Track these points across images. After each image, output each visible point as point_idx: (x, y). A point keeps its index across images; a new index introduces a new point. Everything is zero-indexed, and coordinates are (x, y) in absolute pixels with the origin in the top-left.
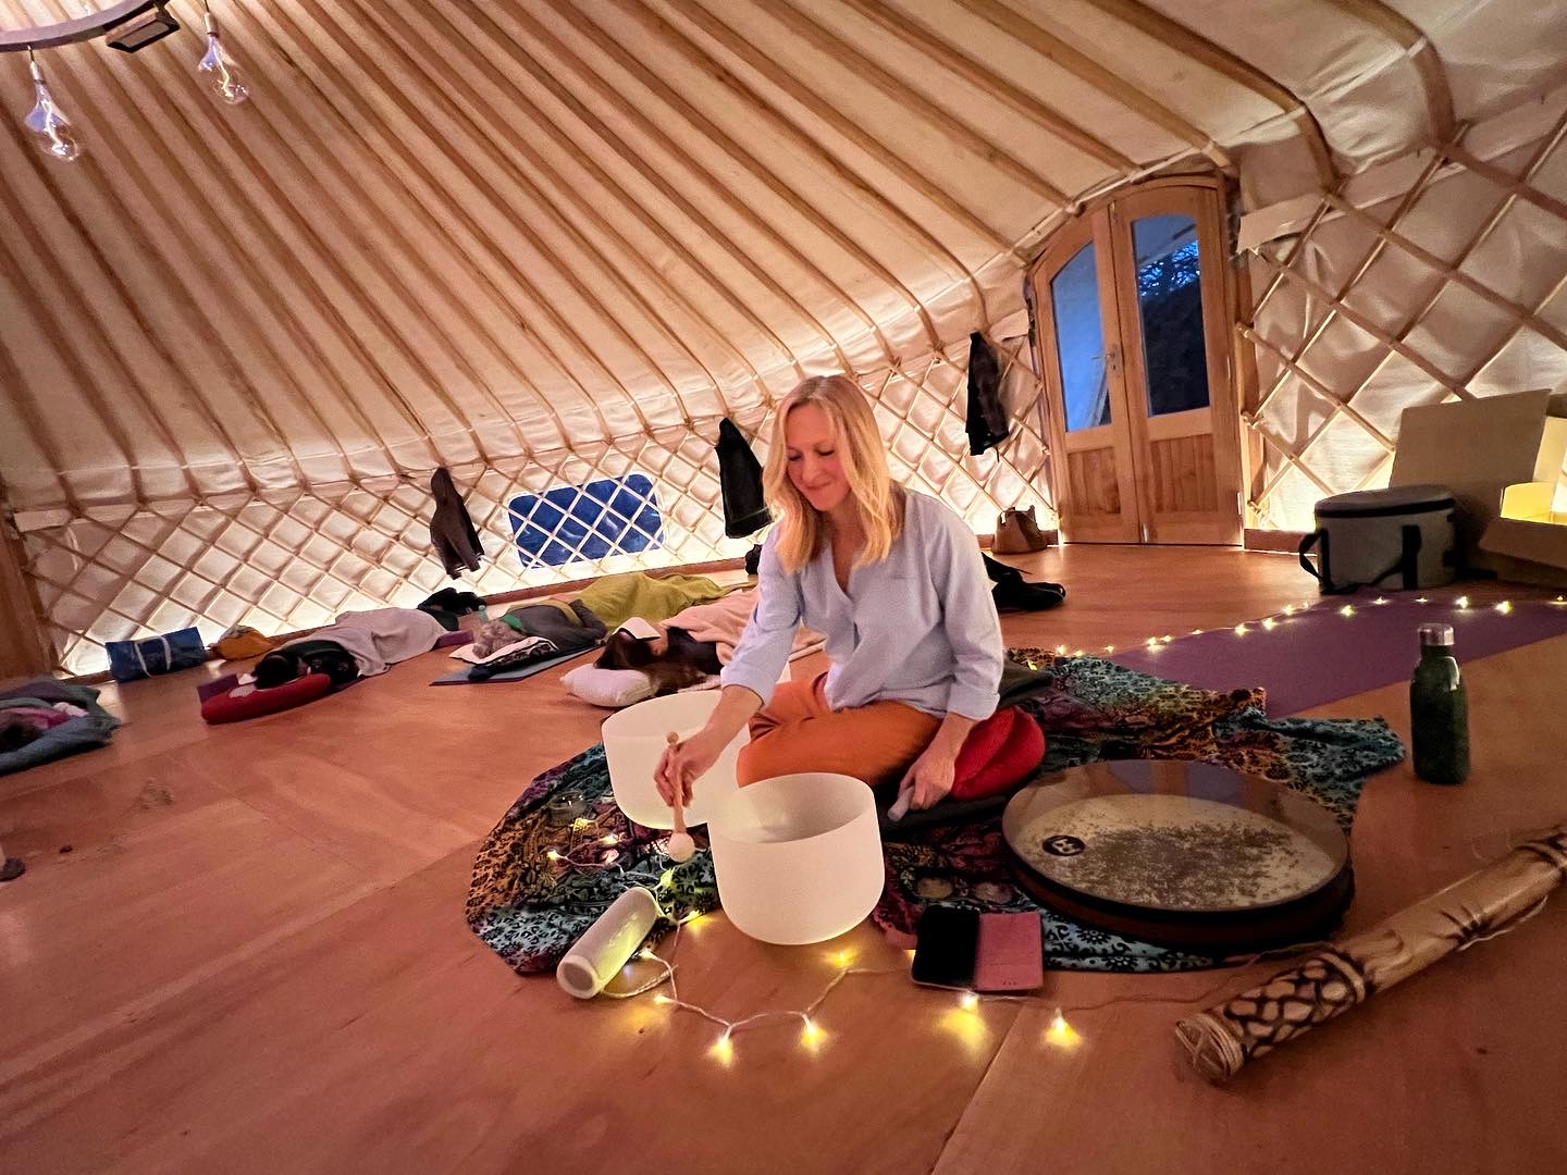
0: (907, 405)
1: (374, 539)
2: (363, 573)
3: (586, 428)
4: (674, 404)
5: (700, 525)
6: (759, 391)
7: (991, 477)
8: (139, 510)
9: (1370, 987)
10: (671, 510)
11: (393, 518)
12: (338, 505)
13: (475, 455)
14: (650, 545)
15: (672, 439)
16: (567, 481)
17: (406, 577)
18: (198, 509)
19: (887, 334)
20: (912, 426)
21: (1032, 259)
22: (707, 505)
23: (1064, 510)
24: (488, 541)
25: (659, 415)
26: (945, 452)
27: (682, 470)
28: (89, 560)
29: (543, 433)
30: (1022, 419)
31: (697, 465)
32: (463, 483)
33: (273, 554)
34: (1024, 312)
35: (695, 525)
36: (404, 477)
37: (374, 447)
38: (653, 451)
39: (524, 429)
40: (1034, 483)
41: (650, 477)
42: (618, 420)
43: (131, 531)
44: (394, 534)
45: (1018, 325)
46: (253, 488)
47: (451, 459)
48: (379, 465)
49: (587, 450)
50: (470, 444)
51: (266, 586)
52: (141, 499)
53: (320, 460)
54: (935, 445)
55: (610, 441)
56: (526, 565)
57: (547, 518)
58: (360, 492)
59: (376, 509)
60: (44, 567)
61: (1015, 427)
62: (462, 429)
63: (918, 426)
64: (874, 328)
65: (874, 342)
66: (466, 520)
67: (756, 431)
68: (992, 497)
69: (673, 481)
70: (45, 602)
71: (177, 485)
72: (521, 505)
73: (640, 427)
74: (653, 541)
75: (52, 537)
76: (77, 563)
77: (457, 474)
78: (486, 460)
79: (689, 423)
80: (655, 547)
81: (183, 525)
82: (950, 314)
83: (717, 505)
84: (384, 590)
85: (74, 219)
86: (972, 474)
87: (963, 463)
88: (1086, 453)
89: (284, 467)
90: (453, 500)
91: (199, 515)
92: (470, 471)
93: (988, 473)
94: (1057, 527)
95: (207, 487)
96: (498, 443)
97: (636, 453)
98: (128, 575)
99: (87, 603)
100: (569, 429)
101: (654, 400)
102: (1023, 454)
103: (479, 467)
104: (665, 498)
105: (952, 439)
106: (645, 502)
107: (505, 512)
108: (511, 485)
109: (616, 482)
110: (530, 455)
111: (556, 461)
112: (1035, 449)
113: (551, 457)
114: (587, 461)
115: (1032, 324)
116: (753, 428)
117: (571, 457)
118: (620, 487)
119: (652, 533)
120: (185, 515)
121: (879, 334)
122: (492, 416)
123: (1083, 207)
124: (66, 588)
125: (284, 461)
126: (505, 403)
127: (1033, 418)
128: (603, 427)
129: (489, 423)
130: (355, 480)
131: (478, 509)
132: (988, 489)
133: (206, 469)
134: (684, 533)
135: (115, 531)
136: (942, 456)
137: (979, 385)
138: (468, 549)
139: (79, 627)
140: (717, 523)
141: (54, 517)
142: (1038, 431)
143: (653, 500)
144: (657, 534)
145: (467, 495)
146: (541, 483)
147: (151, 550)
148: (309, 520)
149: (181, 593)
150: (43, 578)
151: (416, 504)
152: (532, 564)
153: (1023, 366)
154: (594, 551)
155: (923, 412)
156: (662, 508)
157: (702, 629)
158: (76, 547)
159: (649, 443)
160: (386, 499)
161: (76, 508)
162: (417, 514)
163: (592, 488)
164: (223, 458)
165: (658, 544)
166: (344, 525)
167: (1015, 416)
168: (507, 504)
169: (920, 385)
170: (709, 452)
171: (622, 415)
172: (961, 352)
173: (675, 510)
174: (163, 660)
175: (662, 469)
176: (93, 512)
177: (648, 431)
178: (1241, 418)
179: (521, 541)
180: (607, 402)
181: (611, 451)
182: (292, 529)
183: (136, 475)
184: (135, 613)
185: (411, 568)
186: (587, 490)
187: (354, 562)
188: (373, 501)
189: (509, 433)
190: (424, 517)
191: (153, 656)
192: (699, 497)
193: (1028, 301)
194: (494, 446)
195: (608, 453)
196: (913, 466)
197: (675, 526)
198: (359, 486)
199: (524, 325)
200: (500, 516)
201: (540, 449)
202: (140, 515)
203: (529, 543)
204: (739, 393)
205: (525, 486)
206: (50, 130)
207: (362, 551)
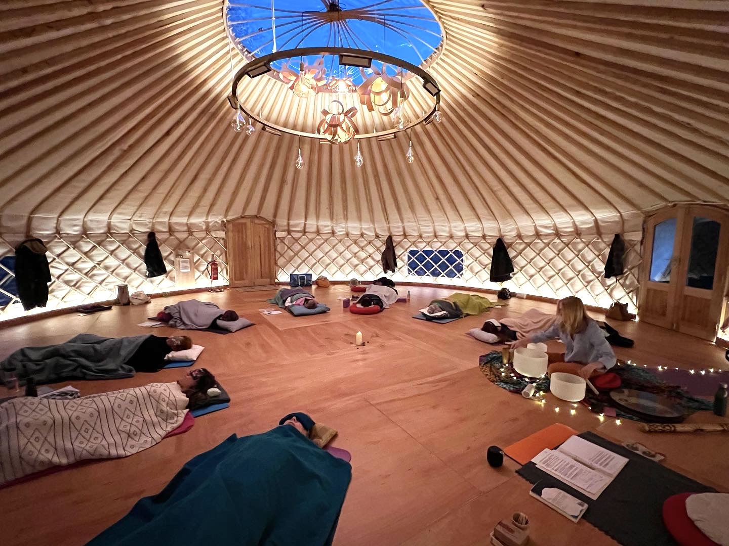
0: (580, 251)
1: (363, 255)
2: (357, 265)
3: (444, 231)
4: (480, 229)
5: (478, 274)
6: (516, 231)
7: (612, 287)
8: (304, 235)
9: (675, 430)
10: (468, 266)
11: (370, 249)
12: (355, 242)
13: (402, 233)
14: (457, 276)
15: (476, 241)
16: (431, 247)
17: (370, 269)
18: (318, 237)
19: (577, 223)
20: (580, 259)
21: (648, 215)
22: (484, 267)
23: (641, 308)
24: (399, 263)
25: (472, 232)
26: (593, 272)
27: (477, 252)
28: (289, 248)
29: (427, 230)
30: (630, 269)
31: (483, 252)
32: (395, 242)
33: (334, 254)
34: (642, 232)
35: (477, 273)
36: (377, 236)
37: (372, 225)
38: (467, 243)
39: (421, 228)
40: (630, 295)
41: (463, 252)
42: (456, 230)
43: (300, 241)
44: (368, 254)
45: (637, 237)
46: (333, 233)
47: (394, 233)
48: (371, 232)
49: (443, 238)
50: (401, 229)
51: (329, 264)
52: (304, 232)
53: (354, 227)
54: (589, 269)
55: (451, 237)
56: (409, 274)
57: (421, 259)
58: (363, 239)
59: (366, 245)
60: (279, 248)
61: (626, 272)
62: (400, 224)
63: (583, 259)
64: (573, 220)
65: (571, 225)
66: (394, 254)
67: (511, 245)
68: (610, 294)
69: (472, 255)
70: (277, 258)
71: (314, 229)
72: (413, 253)
73: (464, 234)
74: (458, 275)
75: (282, 240)
76: (286, 248)
77: (394, 238)
78: (405, 235)
79: (484, 237)
80: (459, 277)
81: (313, 241)
82: (608, 223)
83: (488, 268)
84: (362, 272)
85: (331, 164)
86: (603, 284)
87: (600, 278)
88: (655, 291)
89: (343, 228)
90: (391, 247)
91: (317, 239)
92: (399, 238)
93: (611, 285)
94: (636, 313)
95: (321, 231)
96: (412, 231)
97: (460, 243)
98: (296, 254)
99: (285, 260)
100: (437, 230)
101: (473, 227)
102: (628, 282)
103: (402, 238)
104: (467, 261)
105: (597, 268)
106: (459, 261)
107: (407, 254)
108: (411, 245)
109: (450, 251)
110: (421, 236)
111: (429, 240)
112: (633, 282)
113: (428, 238)
114: (441, 242)
115: (643, 238)
116: (510, 244)
117: (435, 240)
118: (451, 253)
119: (459, 272)
120: (313, 239)
121: (574, 223)
122: (412, 222)
123: (675, 205)
124: (282, 255)
125: (344, 226)
126: (419, 219)
127: (636, 271)
128: (450, 231)
129: (410, 224)
130: (362, 235)
131: (398, 251)
132: (609, 291)
133: (322, 225)
134: (471, 275)
135: (296, 240)
136: (591, 274)
137: (615, 254)
138: (393, 264)
139: (283, 267)
140: (486, 274)
141: (284, 234)
142: (636, 276)
143: (462, 260)
144: (461, 273)
145: (396, 246)
146: (422, 246)
147: (303, 247)
148: (345, 245)
149: (308, 262)
150: (278, 251)
151: (378, 246)
152: (412, 274)
153: (636, 251)
154: (435, 274)
155: (586, 255)
156: (465, 264)
157: (513, 327)
158: (287, 244)
159: (466, 241)
160: (370, 243)
161: (289, 232)
162: (378, 249)
163: (440, 252)
164: (329, 223)
165: (460, 276)
166: (355, 249)
167: (628, 268)
168: (408, 251)
169: (587, 246)
170: (489, 248)
171: (459, 229)
172: (609, 238)
173: (470, 266)
174: (304, 283)
175: (468, 251)
176: (292, 234)
177: (467, 236)
178: (724, 298)
179: (409, 265)
180: (454, 224)
181: (451, 240)
182: (341, 248)
183: (305, 224)
184: (296, 266)
185: (372, 267)
186: (438, 252)
187: (355, 261)
188: (366, 242)
189: (416, 228)
190: (380, 251)
191: (302, 281)
192: (481, 263)
193: (644, 229)
194: (409, 231)
195: (449, 241)
196: (577, 273)
197: (469, 272)
198: (363, 237)
199: (437, 199)
200: (405, 255)
201: (424, 235)
202: (303, 237)
203: (412, 266)
204: (508, 230)
205: (417, 247)
206: (358, 160)
207: (358, 258)
